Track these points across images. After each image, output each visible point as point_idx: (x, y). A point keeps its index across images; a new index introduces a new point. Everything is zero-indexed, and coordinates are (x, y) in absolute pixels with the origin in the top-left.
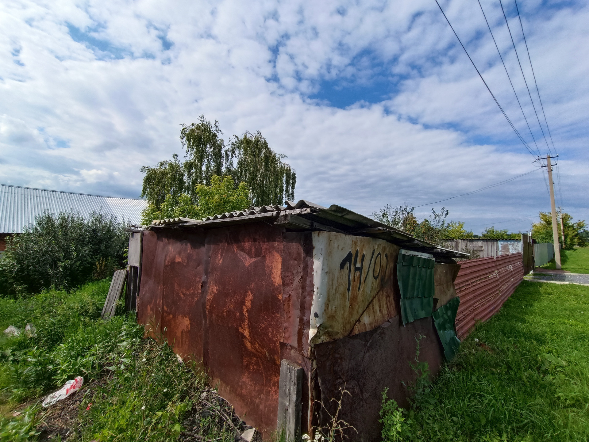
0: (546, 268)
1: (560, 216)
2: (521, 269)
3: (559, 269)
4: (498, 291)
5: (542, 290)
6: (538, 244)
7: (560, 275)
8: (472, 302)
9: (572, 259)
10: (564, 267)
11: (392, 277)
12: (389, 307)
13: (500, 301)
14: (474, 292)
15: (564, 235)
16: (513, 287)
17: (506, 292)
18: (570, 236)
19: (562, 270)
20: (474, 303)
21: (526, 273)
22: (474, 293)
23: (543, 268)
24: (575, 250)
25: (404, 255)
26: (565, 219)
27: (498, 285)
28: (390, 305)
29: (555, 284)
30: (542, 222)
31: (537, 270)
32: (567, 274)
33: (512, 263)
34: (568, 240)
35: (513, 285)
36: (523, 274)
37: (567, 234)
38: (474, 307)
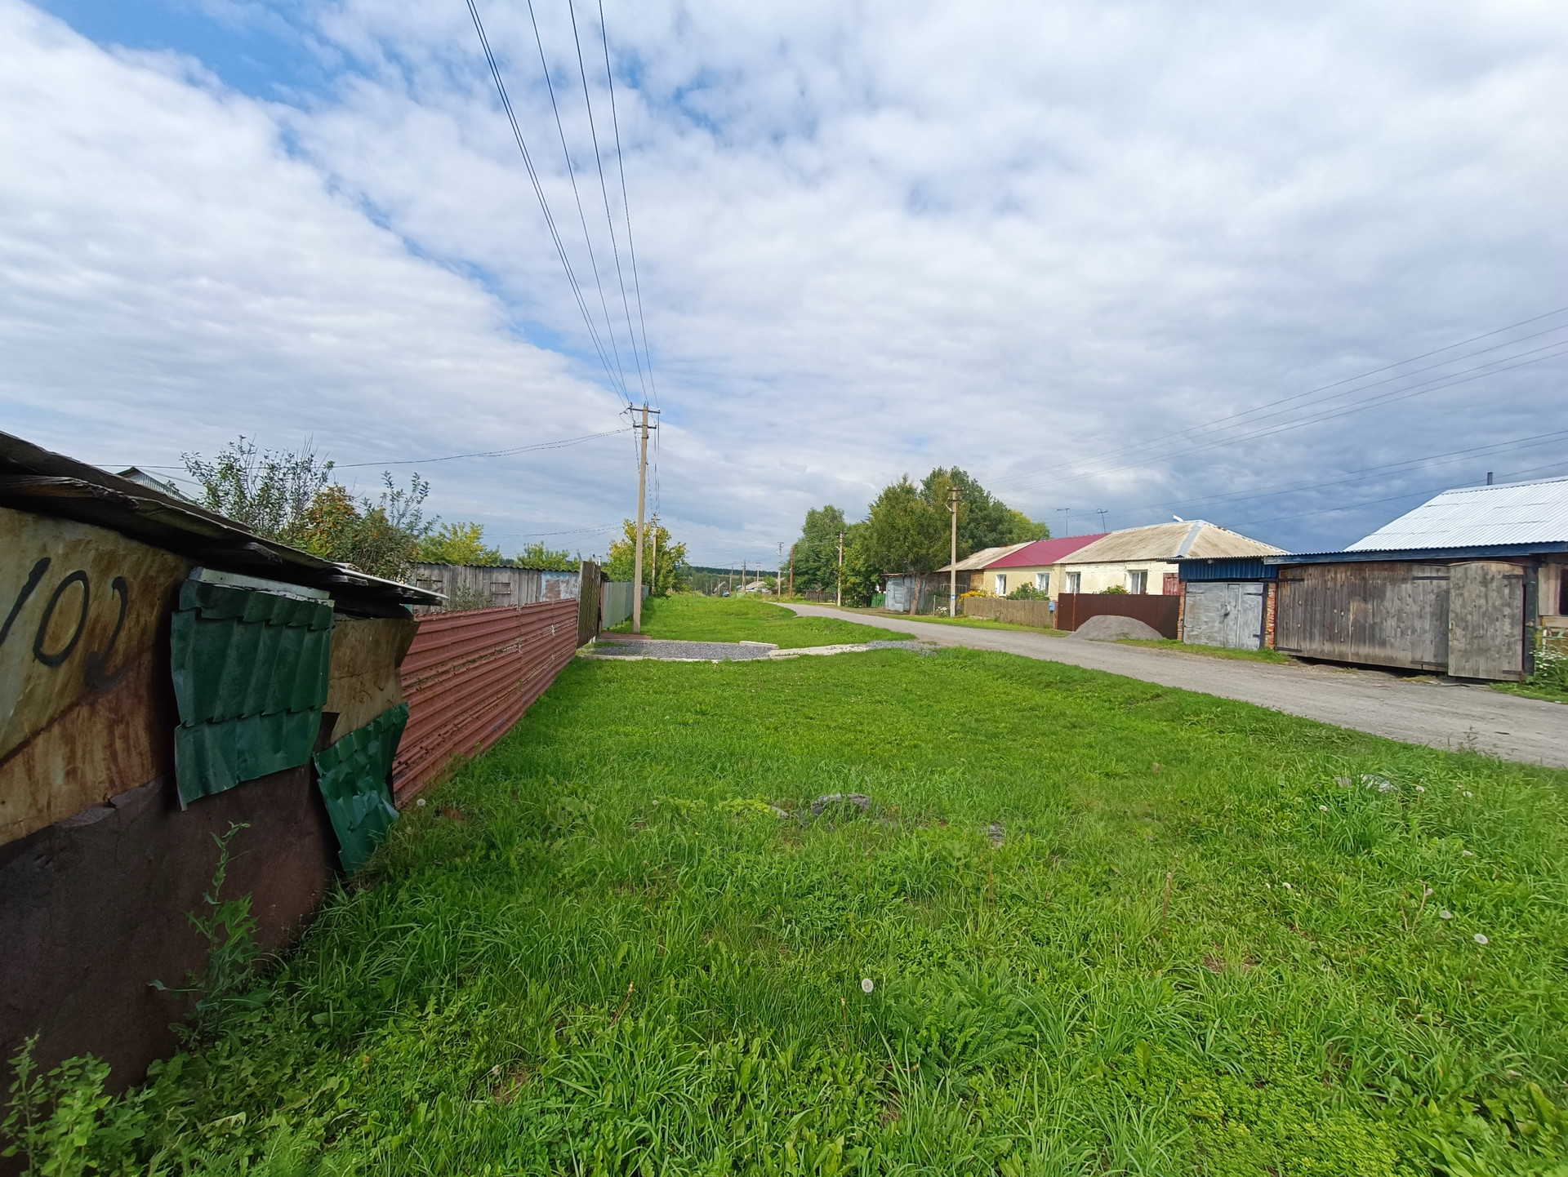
0: (618, 632)
1: (654, 532)
2: (573, 633)
3: (637, 633)
4: (518, 684)
5: (600, 674)
6: (611, 584)
7: (636, 643)
8: (450, 714)
9: (658, 613)
10: (646, 628)
11: (147, 658)
12: (121, 757)
13: (520, 704)
14: (458, 688)
15: (656, 568)
16: (553, 673)
17: (537, 683)
18: (663, 572)
19: (641, 634)
20: (455, 717)
21: (582, 642)
22: (459, 692)
23: (613, 631)
24: (667, 597)
25: (206, 589)
26: (662, 536)
27: (520, 669)
28: (128, 750)
29: (624, 660)
30: (627, 540)
31: (603, 635)
32: (647, 641)
33: (555, 621)
34: (661, 578)
35: (552, 669)
36: (576, 643)
37: (661, 567)
38: (455, 725)
